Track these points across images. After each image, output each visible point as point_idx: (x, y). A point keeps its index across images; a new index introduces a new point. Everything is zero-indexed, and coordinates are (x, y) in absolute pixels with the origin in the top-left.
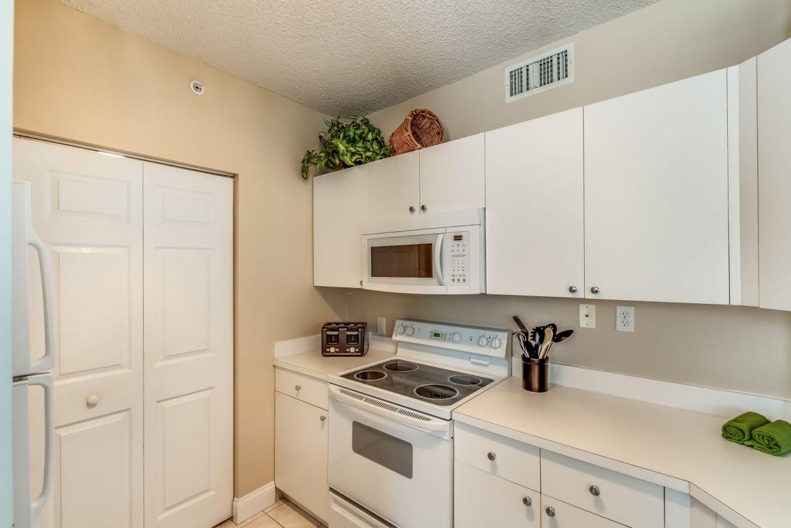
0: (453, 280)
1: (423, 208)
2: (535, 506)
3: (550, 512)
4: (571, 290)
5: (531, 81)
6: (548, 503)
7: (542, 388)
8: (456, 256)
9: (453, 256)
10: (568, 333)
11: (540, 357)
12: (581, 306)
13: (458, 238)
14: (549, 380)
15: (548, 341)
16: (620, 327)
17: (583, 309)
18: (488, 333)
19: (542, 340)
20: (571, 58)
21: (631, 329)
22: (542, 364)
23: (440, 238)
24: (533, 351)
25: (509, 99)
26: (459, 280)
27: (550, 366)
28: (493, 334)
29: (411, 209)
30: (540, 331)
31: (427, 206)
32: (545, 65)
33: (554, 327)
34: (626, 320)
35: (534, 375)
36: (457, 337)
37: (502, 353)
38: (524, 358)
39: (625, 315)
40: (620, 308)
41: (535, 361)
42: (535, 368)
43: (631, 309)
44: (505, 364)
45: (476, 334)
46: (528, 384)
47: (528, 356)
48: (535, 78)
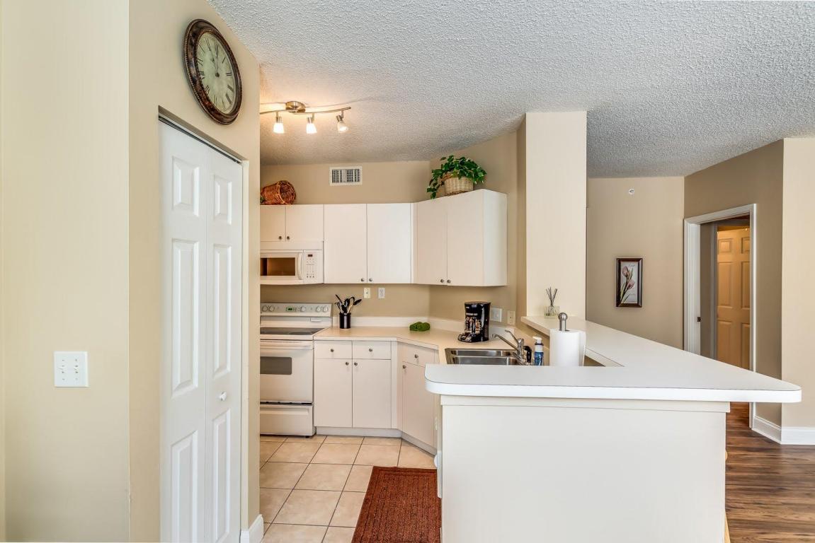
0: (307, 277)
1: (288, 238)
2: (350, 364)
3: (356, 364)
4: (362, 280)
5: (343, 178)
6: (354, 361)
7: (349, 326)
8: (310, 265)
9: (308, 265)
10: (359, 301)
11: (348, 313)
13: (310, 256)
15: (351, 305)
16: (380, 297)
17: (366, 290)
18: (321, 305)
19: (348, 305)
20: (361, 173)
21: (383, 297)
22: (349, 316)
23: (300, 255)
24: (345, 309)
25: (331, 184)
26: (310, 277)
27: (352, 318)
28: (324, 305)
29: (280, 238)
30: (348, 301)
31: (290, 237)
32: (349, 172)
33: (354, 298)
34: (382, 293)
35: (345, 321)
36: (303, 309)
37: (328, 314)
38: (341, 314)
39: (382, 291)
40: (380, 289)
41: (345, 314)
42: (345, 318)
43: (383, 289)
44: (330, 319)
45: (314, 306)
46: (342, 326)
47: (342, 312)
48: (344, 177)
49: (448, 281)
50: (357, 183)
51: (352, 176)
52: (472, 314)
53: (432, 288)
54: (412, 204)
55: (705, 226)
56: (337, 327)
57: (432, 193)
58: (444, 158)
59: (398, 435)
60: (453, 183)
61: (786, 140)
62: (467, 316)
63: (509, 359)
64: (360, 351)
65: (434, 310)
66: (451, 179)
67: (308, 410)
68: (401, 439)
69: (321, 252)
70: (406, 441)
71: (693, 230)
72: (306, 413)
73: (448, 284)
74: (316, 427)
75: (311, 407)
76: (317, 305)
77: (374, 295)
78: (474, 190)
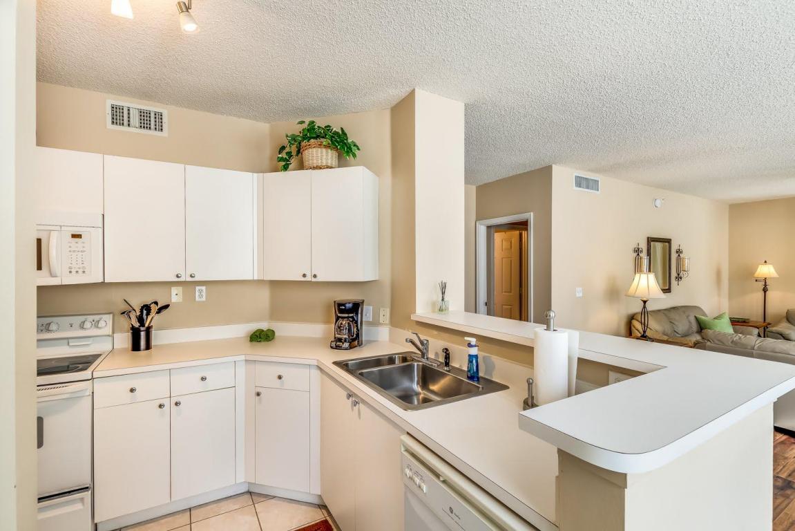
0: (70, 272)
2: (167, 405)
3: (177, 404)
5: (131, 120)
6: (174, 400)
7: (148, 347)
8: (74, 251)
9: (70, 251)
10: (167, 307)
11: (147, 325)
12: (172, 288)
13: (76, 236)
14: (153, 342)
15: (152, 314)
16: (197, 299)
17: (174, 290)
18: (91, 318)
19: (148, 314)
21: (203, 299)
22: (148, 331)
23: (54, 235)
24: (141, 321)
26: (77, 272)
27: (153, 333)
28: (96, 318)
30: (147, 308)
32: (145, 114)
33: (156, 303)
34: (201, 294)
35: (140, 339)
36: (53, 327)
37: (108, 330)
38: (133, 328)
39: (201, 291)
40: (197, 288)
41: (142, 329)
42: (143, 334)
43: (204, 288)
44: (110, 338)
45: (77, 320)
46: (136, 347)
47: (137, 325)
48: (135, 120)
49: (315, 276)
50: (158, 133)
51: (149, 121)
52: (347, 315)
53: (274, 284)
54: (255, 175)
55: (489, 227)
56: (125, 350)
57: (284, 163)
58: (302, 122)
59: (244, 489)
60: (318, 154)
61: (554, 166)
62: (338, 318)
63: (418, 365)
64: (185, 383)
65: (276, 312)
66: (314, 150)
67: (82, 500)
68: (250, 493)
69: (101, 230)
70: (260, 495)
71: (482, 230)
72: (79, 506)
73: (314, 280)
74: (96, 524)
75: (88, 494)
76: (82, 318)
77: (189, 297)
78: (339, 167)
